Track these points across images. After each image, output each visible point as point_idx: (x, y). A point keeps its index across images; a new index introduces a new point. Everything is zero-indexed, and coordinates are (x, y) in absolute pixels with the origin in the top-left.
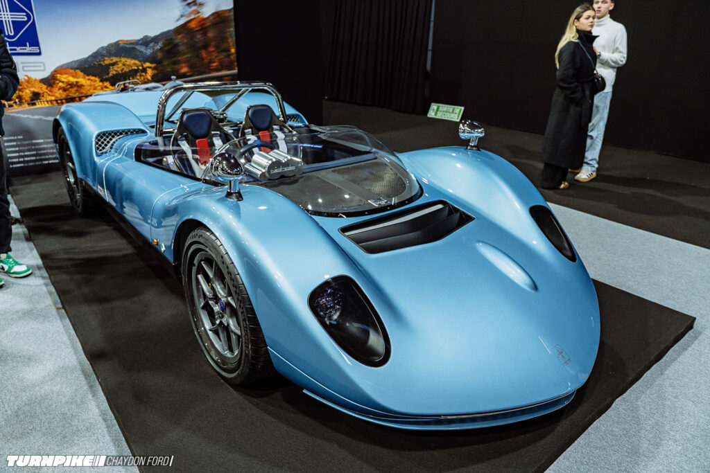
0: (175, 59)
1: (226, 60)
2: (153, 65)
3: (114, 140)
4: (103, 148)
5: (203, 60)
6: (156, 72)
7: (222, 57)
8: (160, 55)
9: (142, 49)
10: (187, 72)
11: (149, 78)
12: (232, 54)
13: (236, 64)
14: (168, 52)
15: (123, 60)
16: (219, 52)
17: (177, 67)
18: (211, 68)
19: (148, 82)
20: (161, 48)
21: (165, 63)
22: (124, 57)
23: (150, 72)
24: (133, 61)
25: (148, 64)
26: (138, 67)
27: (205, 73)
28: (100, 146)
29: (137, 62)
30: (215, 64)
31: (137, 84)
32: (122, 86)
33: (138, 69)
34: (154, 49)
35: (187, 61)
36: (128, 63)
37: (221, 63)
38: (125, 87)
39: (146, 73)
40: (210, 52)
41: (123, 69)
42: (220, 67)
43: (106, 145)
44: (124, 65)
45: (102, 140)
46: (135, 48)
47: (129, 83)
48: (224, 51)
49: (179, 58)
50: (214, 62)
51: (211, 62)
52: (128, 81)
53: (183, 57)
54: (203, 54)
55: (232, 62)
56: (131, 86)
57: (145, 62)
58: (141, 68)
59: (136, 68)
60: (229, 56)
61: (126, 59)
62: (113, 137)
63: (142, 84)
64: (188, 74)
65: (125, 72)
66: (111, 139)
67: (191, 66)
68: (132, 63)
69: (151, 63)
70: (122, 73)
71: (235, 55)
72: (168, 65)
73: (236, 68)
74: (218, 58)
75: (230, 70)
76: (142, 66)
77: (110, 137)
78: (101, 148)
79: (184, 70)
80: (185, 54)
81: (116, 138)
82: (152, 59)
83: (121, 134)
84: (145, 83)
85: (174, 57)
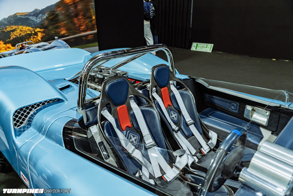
0: (57, 25)
1: (90, 24)
2: (42, 30)
3: (32, 113)
4: (21, 123)
5: (75, 24)
6: (44, 34)
7: (87, 22)
8: (46, 23)
9: (34, 19)
10: (65, 34)
11: (40, 39)
12: (94, 20)
13: (96, 26)
14: (52, 20)
15: (20, 27)
16: (85, 19)
17: (58, 30)
18: (81, 30)
19: (39, 42)
20: (47, 18)
21: (50, 28)
22: (21, 25)
23: (40, 35)
24: (28, 28)
25: (38, 30)
26: (31, 32)
27: (77, 33)
28: (18, 121)
29: (30, 28)
30: (83, 27)
31: (32, 44)
32: (21, 46)
33: (32, 33)
34: (42, 19)
35: (65, 26)
36: (24, 29)
37: (86, 26)
38: (23, 46)
39: (37, 35)
40: (79, 19)
41: (20, 34)
42: (86, 29)
43: (24, 120)
44: (21, 31)
45: (20, 115)
46: (28, 18)
47: (25, 44)
48: (88, 18)
49: (60, 24)
50: (82, 26)
51: (80, 26)
52: (24, 42)
53: (62, 23)
54: (75, 20)
55: (93, 25)
56: (27, 45)
57: (36, 28)
58: (33, 32)
59: (30, 33)
60: (91, 21)
61: (22, 26)
62: (31, 110)
63: (35, 44)
64: (66, 35)
65: (23, 36)
66: (28, 113)
67: (68, 29)
68: (27, 29)
69: (40, 29)
70: (20, 37)
71: (95, 21)
72: (52, 29)
73: (96, 29)
74: (85, 23)
75: (92, 30)
76: (34, 31)
77: (28, 111)
78: (18, 124)
79: (63, 32)
80: (63, 21)
81: (34, 110)
82: (41, 26)
83: (38, 105)
84: (37, 43)
85: (56, 23)
